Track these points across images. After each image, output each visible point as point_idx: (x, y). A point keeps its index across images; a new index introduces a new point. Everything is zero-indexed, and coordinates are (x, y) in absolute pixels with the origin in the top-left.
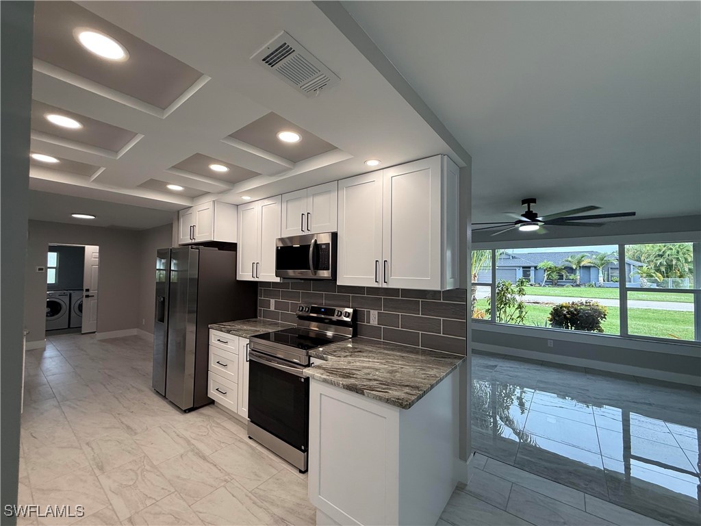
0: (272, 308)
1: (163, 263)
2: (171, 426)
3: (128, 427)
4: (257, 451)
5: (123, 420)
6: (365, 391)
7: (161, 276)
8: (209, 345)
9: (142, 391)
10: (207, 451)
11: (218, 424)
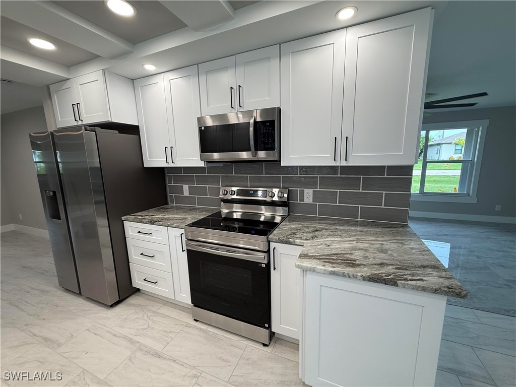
0: (186, 193)
1: (38, 156)
2: (102, 327)
3: (46, 339)
4: (210, 334)
5: (36, 331)
6: (399, 282)
7: (39, 169)
8: (126, 238)
9: (47, 292)
10: (158, 347)
11: (154, 312)
